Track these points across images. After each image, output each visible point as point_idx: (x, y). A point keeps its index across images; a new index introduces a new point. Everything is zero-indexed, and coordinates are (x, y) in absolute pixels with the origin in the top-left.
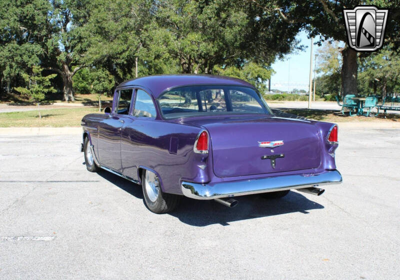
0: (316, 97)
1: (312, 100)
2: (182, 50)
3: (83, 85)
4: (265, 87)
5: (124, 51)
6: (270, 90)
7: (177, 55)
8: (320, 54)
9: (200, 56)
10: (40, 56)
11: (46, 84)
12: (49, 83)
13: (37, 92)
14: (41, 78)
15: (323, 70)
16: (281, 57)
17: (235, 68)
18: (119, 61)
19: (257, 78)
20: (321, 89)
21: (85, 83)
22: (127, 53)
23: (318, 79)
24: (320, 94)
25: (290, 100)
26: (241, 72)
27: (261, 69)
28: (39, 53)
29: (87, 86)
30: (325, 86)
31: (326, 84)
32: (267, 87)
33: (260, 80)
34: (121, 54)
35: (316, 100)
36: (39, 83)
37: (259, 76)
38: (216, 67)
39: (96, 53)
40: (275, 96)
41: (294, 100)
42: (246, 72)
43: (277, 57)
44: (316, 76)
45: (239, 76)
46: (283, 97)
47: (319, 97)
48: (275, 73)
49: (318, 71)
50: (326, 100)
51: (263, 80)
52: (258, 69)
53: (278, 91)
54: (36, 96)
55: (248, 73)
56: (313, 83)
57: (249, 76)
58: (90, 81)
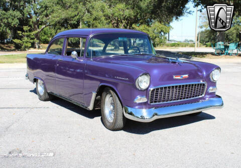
0: (200, 45)
1: (197, 46)
2: (113, 15)
3: (45, 37)
4: (166, 38)
5: (75, 16)
6: (169, 40)
7: (109, 18)
8: (202, 16)
9: (124, 19)
10: (19, 19)
11: (32, 37)
12: (34, 37)
13: (26, 42)
14: (28, 33)
15: (205, 26)
16: (177, 18)
17: (146, 26)
18: (72, 22)
19: (160, 32)
20: (203, 39)
21: (46, 36)
22: (78, 17)
23: (202, 32)
24: (203, 42)
25: (182, 46)
26: (150, 28)
27: (163, 26)
28: (18, 17)
29: (47, 38)
30: (207, 37)
31: (207, 36)
32: (167, 38)
33: (163, 33)
34: (73, 17)
35: (200, 46)
36: (28, 36)
37: (162, 31)
38: (134, 26)
39: (57, 17)
40: (173, 44)
41: (185, 46)
42: (153, 28)
43: (174, 18)
44: (200, 30)
45: (148, 31)
46: (178, 45)
47: (202, 44)
48: (173, 28)
49: (201, 27)
50: (206, 46)
51: (164, 33)
52: (161, 26)
53: (174, 41)
54: (26, 45)
55: (155, 29)
56: (198, 35)
57: (156, 31)
58: (49, 35)
